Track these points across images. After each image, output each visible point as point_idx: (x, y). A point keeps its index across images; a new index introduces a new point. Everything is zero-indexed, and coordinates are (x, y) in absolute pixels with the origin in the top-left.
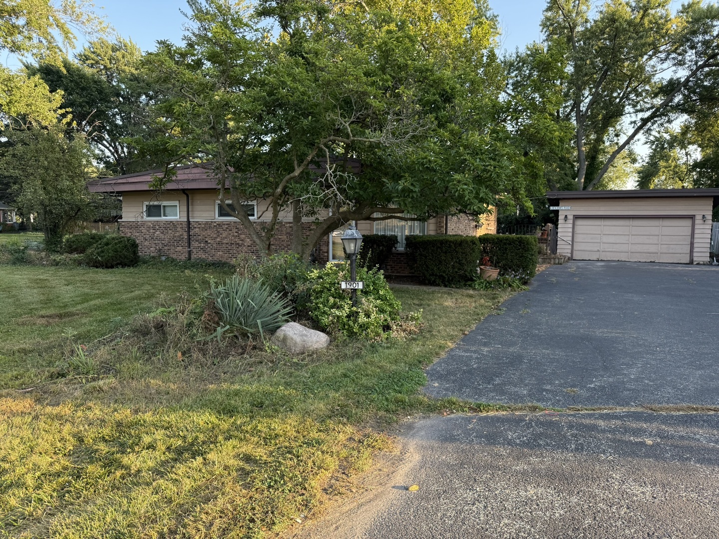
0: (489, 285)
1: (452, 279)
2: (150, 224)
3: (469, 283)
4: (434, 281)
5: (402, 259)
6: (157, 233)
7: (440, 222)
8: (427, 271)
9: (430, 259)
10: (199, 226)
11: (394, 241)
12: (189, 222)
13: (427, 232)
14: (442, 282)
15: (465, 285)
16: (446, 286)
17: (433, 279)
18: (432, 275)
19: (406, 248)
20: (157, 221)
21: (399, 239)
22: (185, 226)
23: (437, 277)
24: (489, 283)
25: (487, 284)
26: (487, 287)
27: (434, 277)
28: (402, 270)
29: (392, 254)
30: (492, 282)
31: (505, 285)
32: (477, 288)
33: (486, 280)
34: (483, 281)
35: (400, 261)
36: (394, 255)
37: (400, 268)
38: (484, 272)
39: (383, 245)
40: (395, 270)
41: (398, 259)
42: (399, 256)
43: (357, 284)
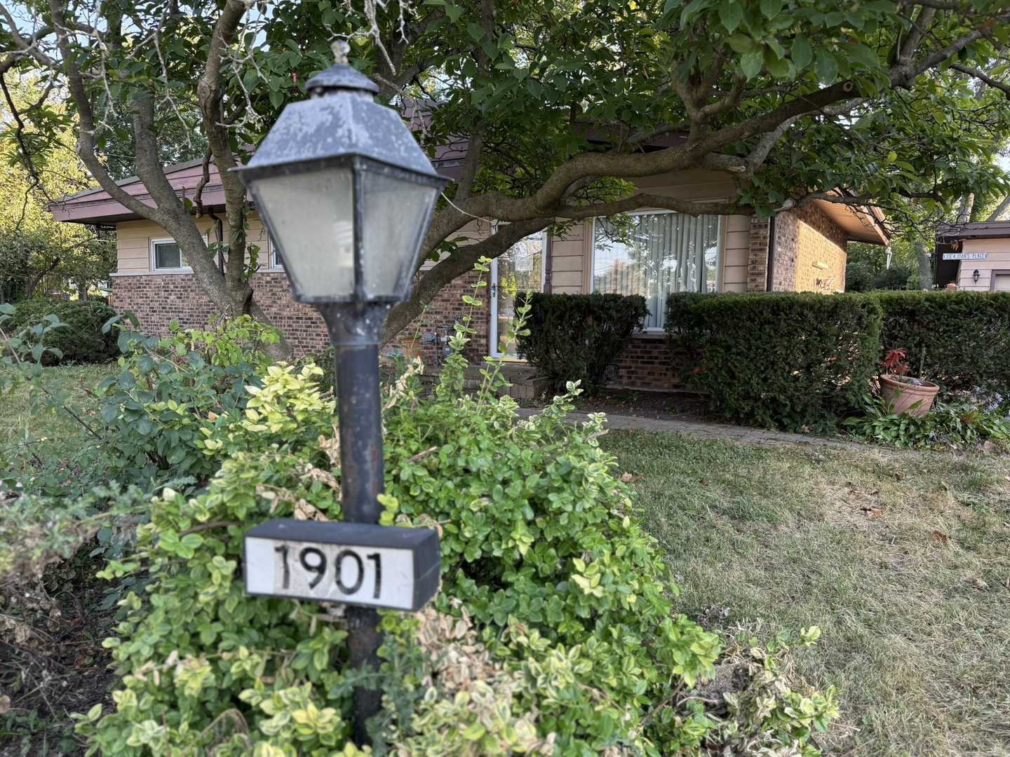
0: (915, 431)
1: (804, 410)
3: (853, 421)
4: (751, 415)
5: (655, 353)
7: (753, 262)
8: (730, 385)
9: (738, 354)
11: (636, 309)
14: (772, 417)
15: (844, 429)
16: (783, 428)
17: (747, 409)
18: (747, 397)
19: (669, 325)
20: (172, 275)
21: (649, 307)
23: (759, 403)
24: (915, 424)
25: (912, 428)
26: (911, 436)
27: (751, 403)
28: (655, 380)
29: (632, 341)
30: (924, 422)
31: (969, 432)
32: (884, 439)
33: (904, 416)
34: (895, 417)
35: (651, 358)
36: (637, 343)
37: (649, 373)
38: (897, 394)
39: (610, 318)
40: (638, 378)
41: (646, 352)
42: (648, 346)
43: (370, 566)
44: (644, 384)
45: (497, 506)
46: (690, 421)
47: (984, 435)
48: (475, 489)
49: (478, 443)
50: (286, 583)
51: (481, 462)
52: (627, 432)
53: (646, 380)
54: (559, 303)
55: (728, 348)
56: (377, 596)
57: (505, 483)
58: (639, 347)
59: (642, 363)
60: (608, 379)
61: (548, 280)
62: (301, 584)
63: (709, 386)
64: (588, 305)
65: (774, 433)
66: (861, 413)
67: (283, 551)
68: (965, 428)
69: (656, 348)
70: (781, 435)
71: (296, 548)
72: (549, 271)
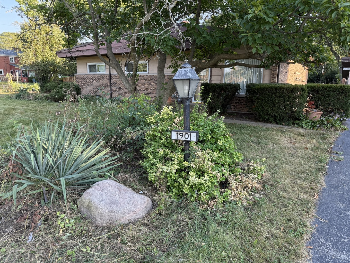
0: (314, 124)
1: (283, 118)
2: (90, 76)
3: (297, 122)
5: (242, 101)
6: (94, 82)
7: (273, 74)
8: (263, 111)
9: (265, 102)
10: (116, 78)
11: (237, 88)
12: (110, 75)
13: (263, 82)
14: (274, 120)
15: (294, 124)
16: (277, 123)
18: (267, 114)
19: (246, 93)
20: (94, 75)
21: (241, 86)
22: (108, 77)
23: (271, 116)
24: (314, 123)
25: (313, 124)
26: (312, 126)
27: (268, 116)
28: (242, 109)
29: (235, 97)
30: (316, 122)
31: (329, 125)
32: (305, 127)
33: (311, 120)
34: (309, 120)
35: (241, 102)
36: (237, 98)
37: (240, 107)
38: (310, 114)
39: (229, 91)
40: (237, 109)
41: (240, 101)
42: (240, 99)
43: (190, 135)
44: (238, 110)
45: (205, 131)
46: (251, 121)
47: (333, 126)
48: (201, 128)
49: (202, 120)
50: (177, 138)
51: (202, 124)
52: (232, 124)
53: (239, 109)
54: (214, 86)
55: (263, 100)
56: (191, 139)
57: (206, 127)
58: (237, 99)
59: (238, 104)
60: (228, 109)
61: (211, 78)
62: (179, 138)
63: (257, 111)
64: (222, 87)
65: (274, 125)
66: (299, 119)
67: (177, 133)
68: (328, 124)
69: (243, 99)
70: (276, 125)
71: (179, 133)
72: (211, 76)
